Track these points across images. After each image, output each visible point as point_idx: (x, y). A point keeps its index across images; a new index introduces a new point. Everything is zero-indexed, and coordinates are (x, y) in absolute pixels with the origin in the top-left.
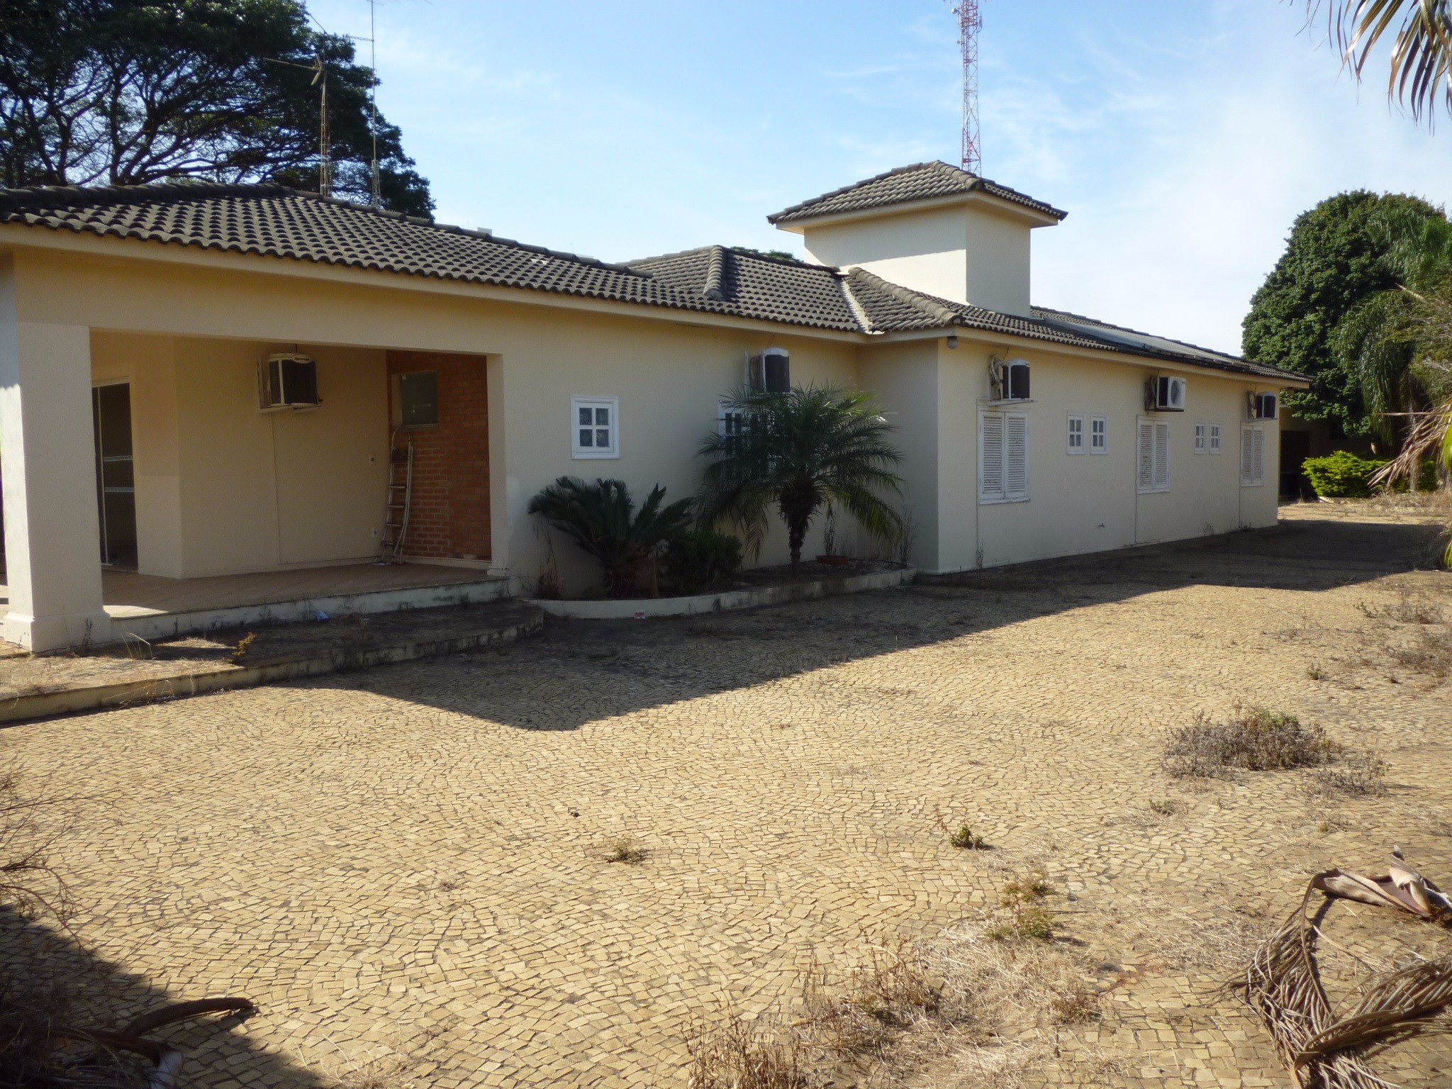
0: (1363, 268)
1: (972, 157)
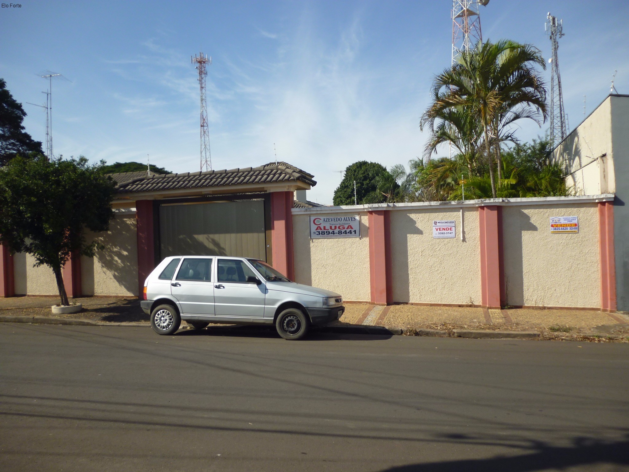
1: (204, 125)
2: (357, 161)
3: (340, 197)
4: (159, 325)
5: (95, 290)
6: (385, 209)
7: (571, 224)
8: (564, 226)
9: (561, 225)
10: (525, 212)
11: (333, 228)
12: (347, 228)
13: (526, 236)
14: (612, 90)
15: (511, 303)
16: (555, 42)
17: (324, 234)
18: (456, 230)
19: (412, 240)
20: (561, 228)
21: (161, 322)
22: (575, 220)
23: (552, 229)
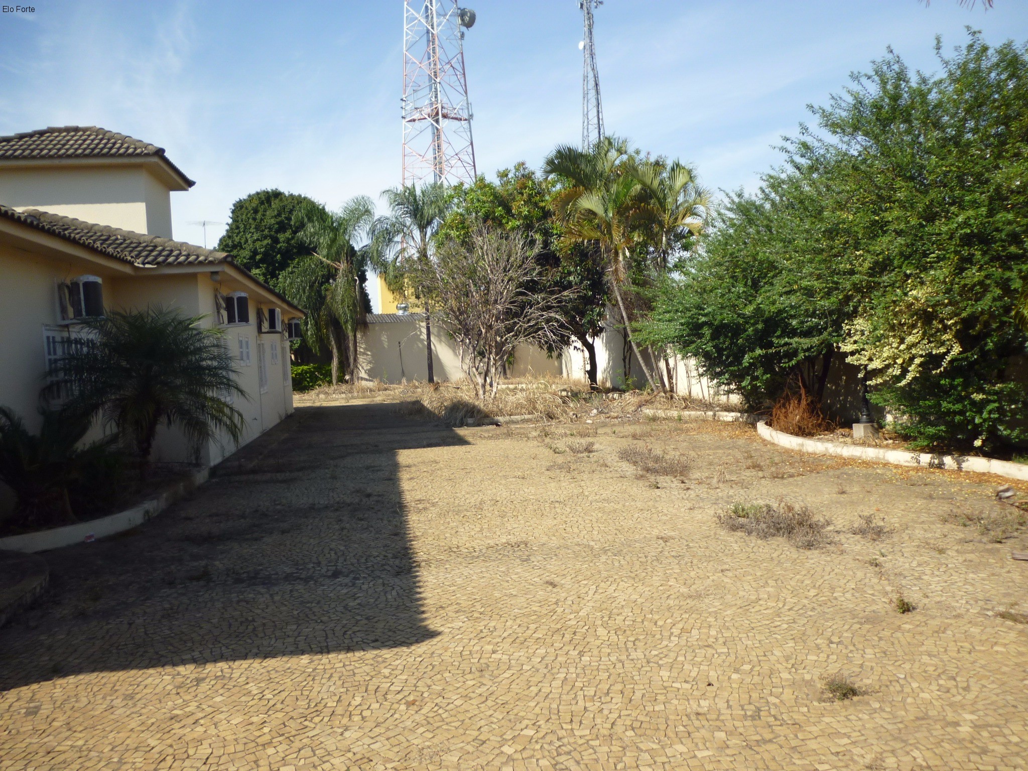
0: (288, 240)
2: (259, 191)
16: (588, 13)
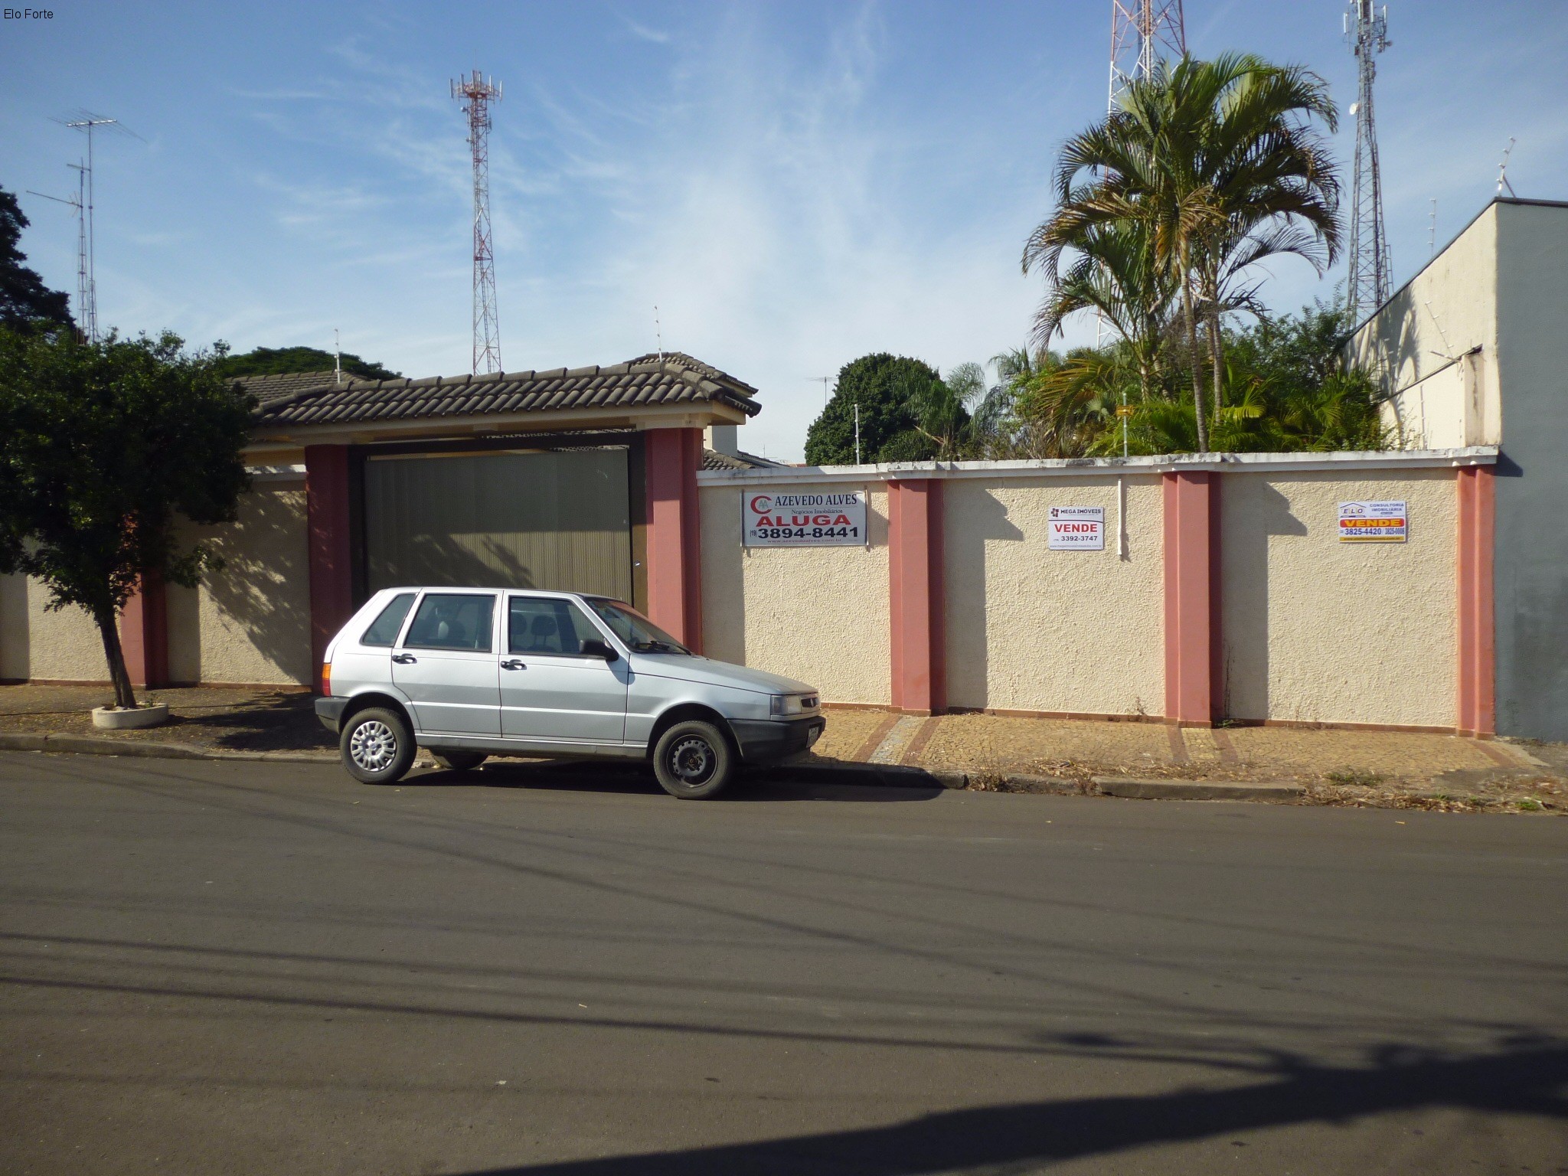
0: (891, 412)
1: (484, 256)
2: (866, 354)
3: (822, 443)
4: (361, 760)
5: (202, 669)
6: (929, 476)
7: (1389, 520)
8: (1371, 526)
9: (1365, 523)
10: (1276, 489)
11: (801, 520)
12: (836, 523)
13: (1278, 547)
14: (1500, 187)
15: (1237, 711)
16: (1366, 62)
17: (779, 536)
18: (1106, 532)
19: (997, 554)
20: (1364, 529)
21: (365, 752)
22: (1400, 509)
23: (1342, 533)
